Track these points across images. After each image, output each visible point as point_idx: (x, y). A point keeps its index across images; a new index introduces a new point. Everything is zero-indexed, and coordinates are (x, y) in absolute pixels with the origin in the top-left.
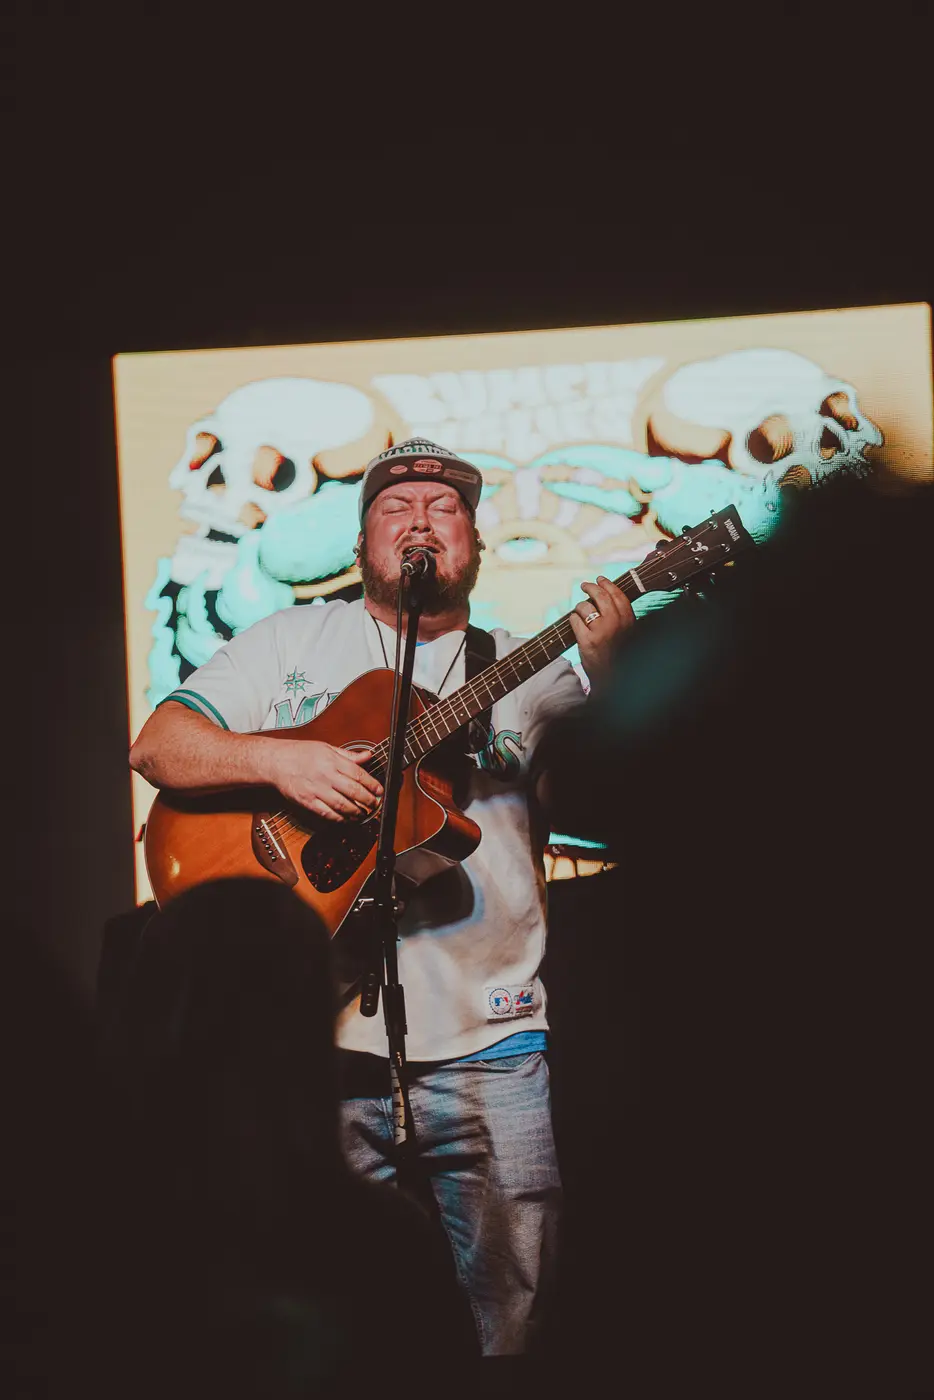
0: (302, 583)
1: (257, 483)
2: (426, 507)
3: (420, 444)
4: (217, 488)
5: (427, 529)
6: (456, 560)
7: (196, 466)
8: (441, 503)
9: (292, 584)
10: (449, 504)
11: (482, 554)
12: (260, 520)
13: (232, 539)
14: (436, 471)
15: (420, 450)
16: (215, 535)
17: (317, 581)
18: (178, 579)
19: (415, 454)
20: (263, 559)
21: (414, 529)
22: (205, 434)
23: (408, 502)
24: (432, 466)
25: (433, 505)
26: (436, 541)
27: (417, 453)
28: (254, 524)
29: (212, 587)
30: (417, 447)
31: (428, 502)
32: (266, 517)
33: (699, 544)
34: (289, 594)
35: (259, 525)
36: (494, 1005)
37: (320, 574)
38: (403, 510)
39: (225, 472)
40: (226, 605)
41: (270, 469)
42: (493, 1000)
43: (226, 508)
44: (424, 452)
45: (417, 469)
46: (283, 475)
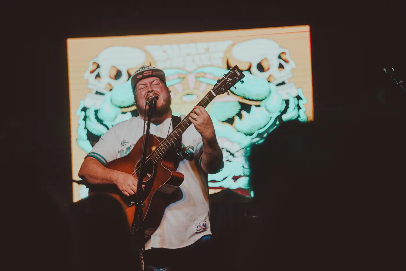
0: (124, 107)
1: (110, 77)
2: (151, 85)
3: (144, 67)
4: (98, 79)
5: (153, 91)
6: (163, 97)
7: (92, 72)
8: (155, 83)
9: (121, 108)
10: (157, 82)
11: (171, 94)
12: (111, 89)
13: (103, 94)
14: (150, 74)
15: (145, 69)
16: (97, 93)
17: (128, 107)
18: (87, 106)
19: (143, 70)
20: (113, 101)
21: (149, 92)
22: (95, 63)
23: (145, 85)
24: (149, 73)
25: (153, 84)
26: (156, 94)
27: (144, 70)
28: (110, 90)
29: (97, 109)
30: (144, 68)
31: (151, 83)
32: (113, 88)
33: (229, 78)
34: (120, 110)
35: (111, 90)
36: (197, 228)
37: (129, 105)
38: (144, 88)
39: (101, 74)
40: (101, 114)
41: (114, 73)
42: (196, 226)
43: (101, 85)
44: (146, 69)
45: (145, 75)
46: (118, 75)
